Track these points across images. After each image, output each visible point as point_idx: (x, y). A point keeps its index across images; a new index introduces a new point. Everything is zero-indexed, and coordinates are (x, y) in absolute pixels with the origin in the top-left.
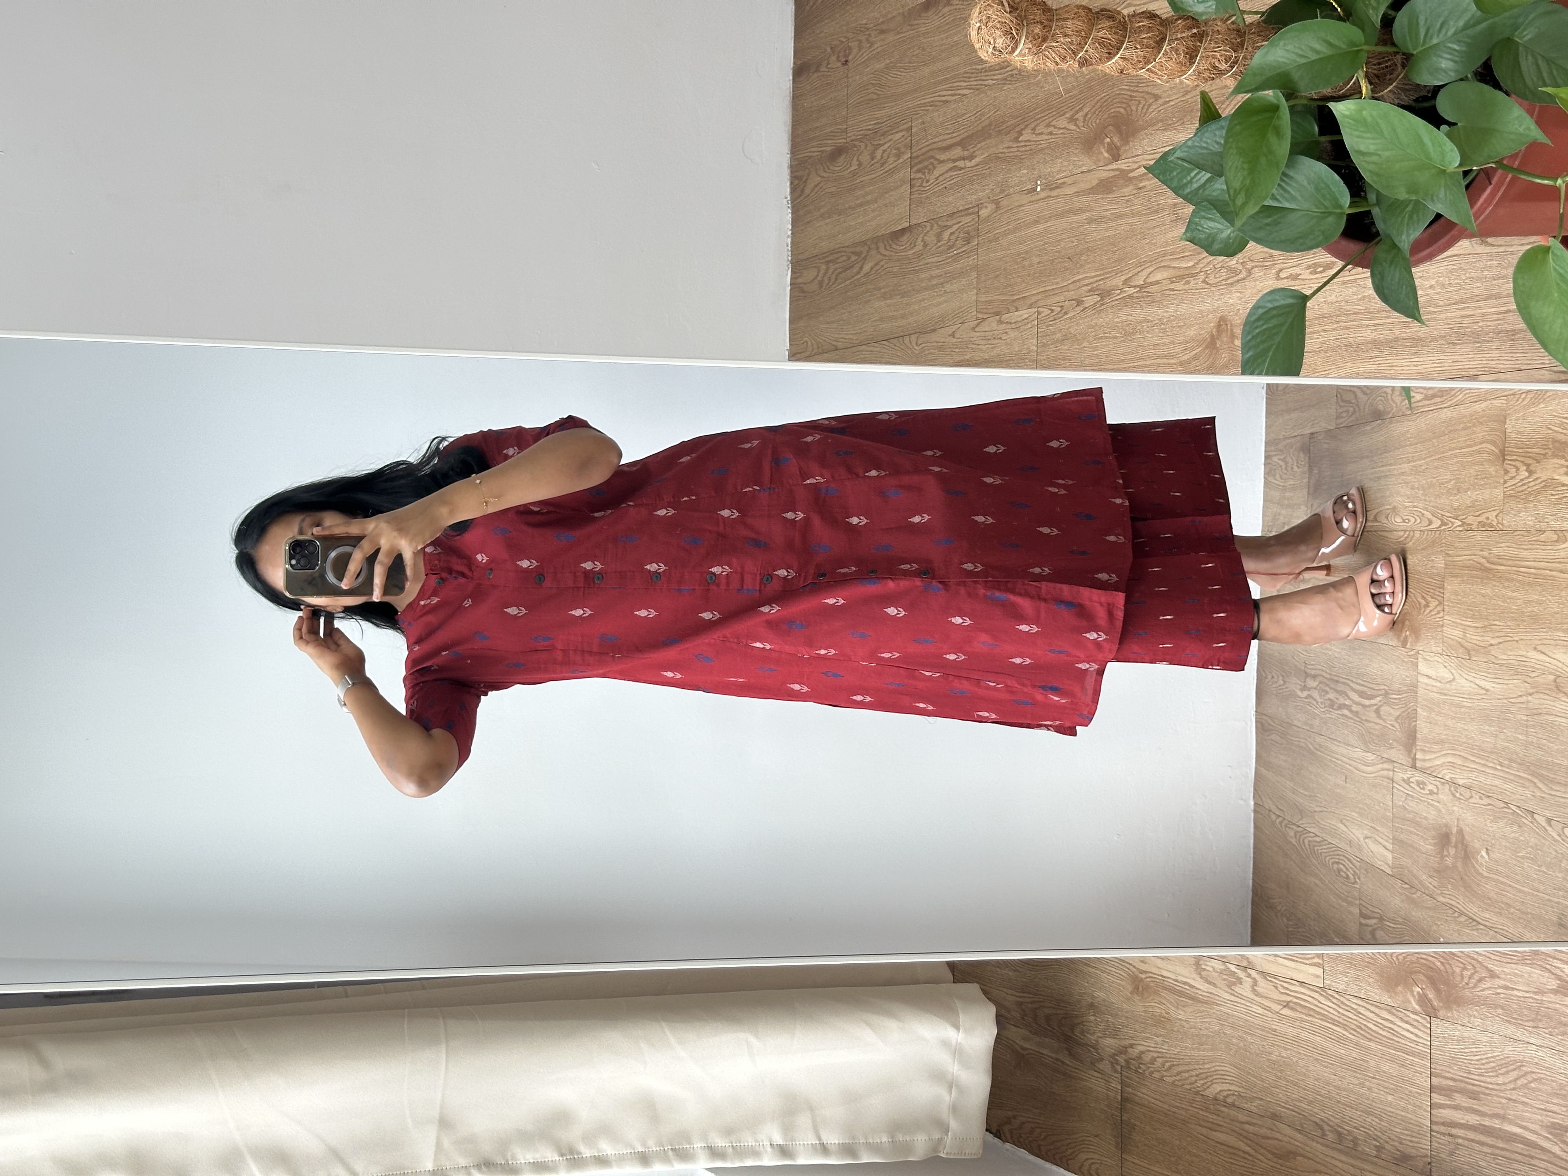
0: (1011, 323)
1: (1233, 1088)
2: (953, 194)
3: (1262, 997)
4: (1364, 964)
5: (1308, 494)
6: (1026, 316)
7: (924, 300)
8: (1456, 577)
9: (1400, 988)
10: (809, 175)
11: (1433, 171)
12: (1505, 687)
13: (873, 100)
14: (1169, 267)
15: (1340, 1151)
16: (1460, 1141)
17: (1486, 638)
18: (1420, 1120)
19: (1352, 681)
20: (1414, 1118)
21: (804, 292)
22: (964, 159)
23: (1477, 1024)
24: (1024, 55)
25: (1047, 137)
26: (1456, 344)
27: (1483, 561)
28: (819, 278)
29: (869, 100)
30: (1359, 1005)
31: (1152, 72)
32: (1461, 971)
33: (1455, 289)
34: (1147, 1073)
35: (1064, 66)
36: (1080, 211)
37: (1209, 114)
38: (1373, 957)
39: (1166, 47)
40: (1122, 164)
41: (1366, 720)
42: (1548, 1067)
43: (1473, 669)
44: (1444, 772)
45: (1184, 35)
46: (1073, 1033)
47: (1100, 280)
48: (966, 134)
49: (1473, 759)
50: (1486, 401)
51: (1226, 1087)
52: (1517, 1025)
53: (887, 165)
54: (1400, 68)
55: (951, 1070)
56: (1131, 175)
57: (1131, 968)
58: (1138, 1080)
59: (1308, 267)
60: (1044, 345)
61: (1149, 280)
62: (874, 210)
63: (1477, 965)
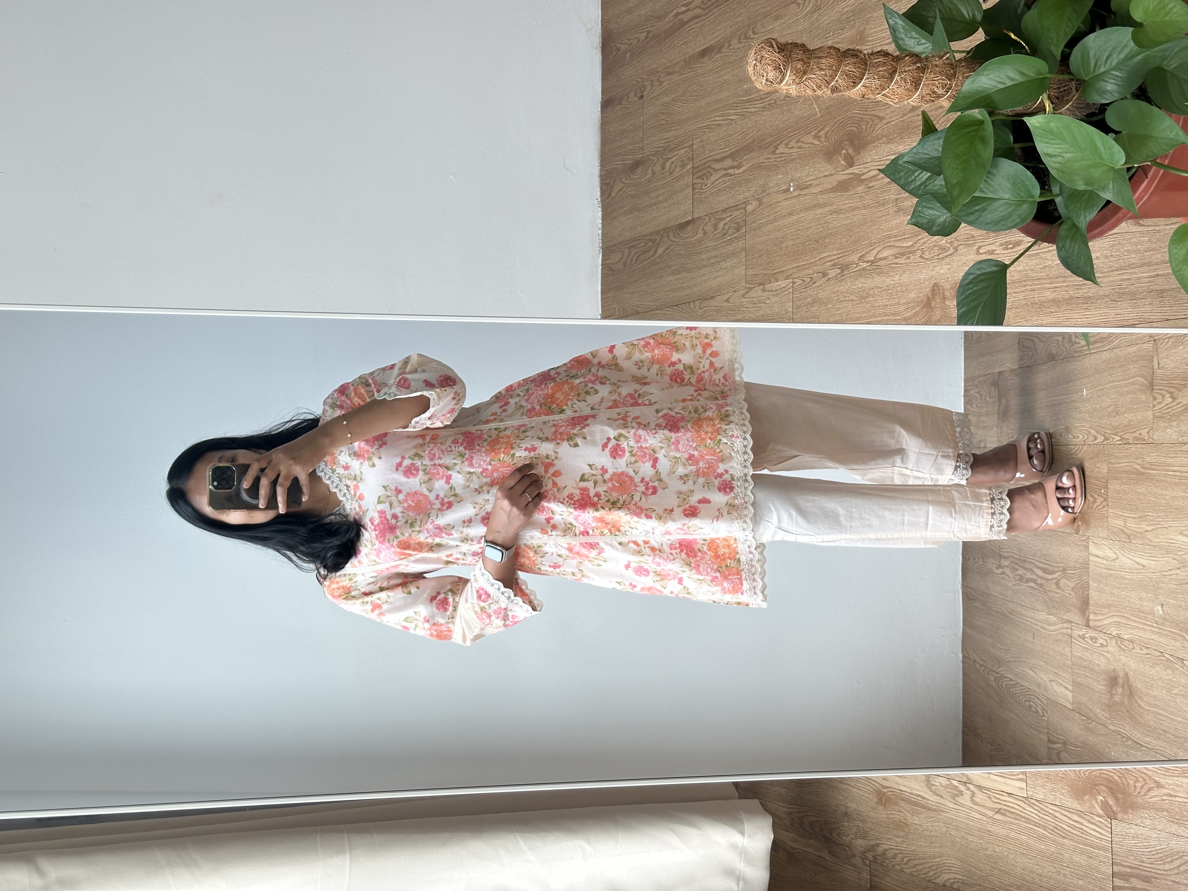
0: (772, 291)
1: (958, 876)
2: (726, 195)
3: (979, 805)
4: (1058, 778)
5: (999, 418)
6: (784, 285)
7: (704, 275)
8: (1117, 479)
9: (1087, 797)
10: (614, 182)
11: (1105, 168)
12: (1158, 563)
13: (662, 125)
17: (1143, 526)
19: (1037, 561)
21: (612, 270)
22: (734, 168)
23: (1147, 824)
24: (789, 85)
25: (797, 150)
26: (1118, 301)
27: (1138, 467)
28: (624, 260)
29: (659, 125)
30: (1056, 811)
31: (886, 96)
32: (1135, 783)
33: (1115, 259)
34: (890, 865)
35: (819, 93)
36: (825, 205)
37: (929, 128)
38: (1065, 773)
39: (897, 77)
40: (855, 169)
41: (1049, 591)
43: (1133, 550)
44: (1112, 629)
45: (910, 68)
46: (832, 835)
47: (841, 257)
48: (735, 149)
49: (1133, 618)
50: (1137, 344)
51: (952, 876)
52: (1179, 824)
53: (674, 173)
54: (1074, 91)
55: (738, 867)
56: (863, 177)
57: (875, 783)
58: (883, 871)
59: (1001, 245)
60: (798, 307)
61: (878, 257)
62: (665, 208)
63: (1146, 778)
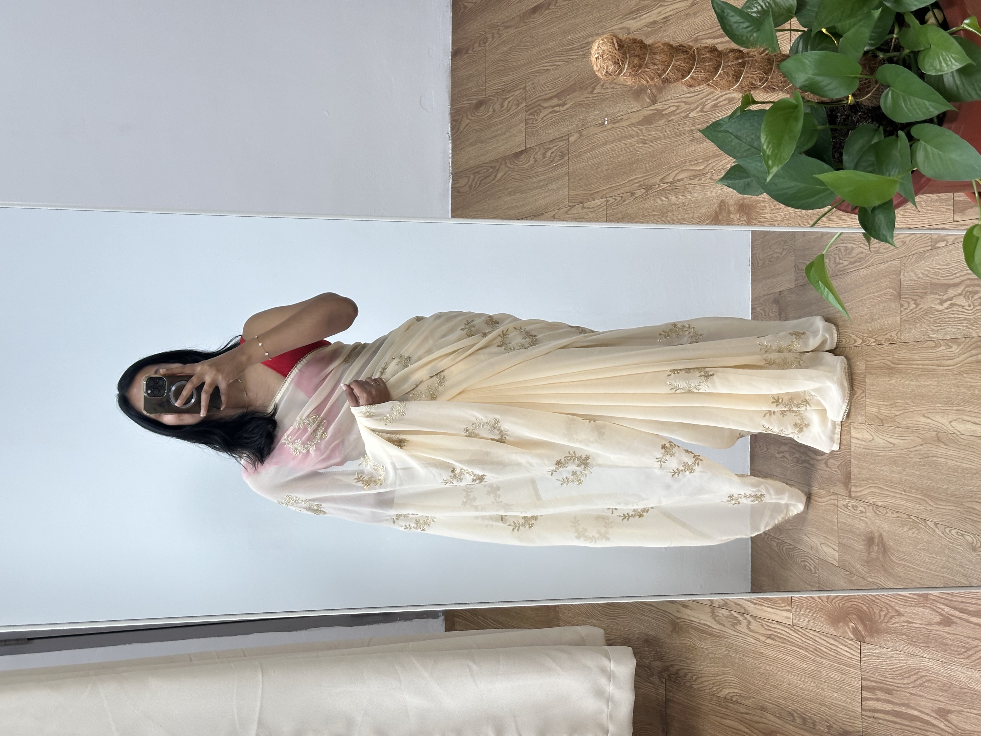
0: (590, 208)
1: (736, 691)
2: (553, 128)
3: (754, 632)
4: (818, 609)
6: (599, 203)
7: (535, 195)
9: (841, 624)
10: (462, 118)
12: (905, 441)
13: (501, 70)
14: (688, 170)
15: (804, 729)
16: (880, 721)
17: (893, 412)
18: (855, 709)
20: (851, 707)
21: (459, 192)
22: (559, 106)
23: (890, 645)
25: (610, 90)
27: (890, 363)
28: (469, 183)
29: (499, 70)
30: (815, 636)
32: (879, 612)
34: (682, 683)
36: (633, 136)
40: (658, 106)
42: (935, 673)
43: (885, 432)
44: (869, 498)
47: (645, 179)
48: (560, 90)
51: (731, 690)
52: (917, 646)
53: (511, 111)
56: (664, 113)
57: (670, 616)
58: (676, 687)
61: (676, 179)
62: (503, 140)
63: (889, 608)
